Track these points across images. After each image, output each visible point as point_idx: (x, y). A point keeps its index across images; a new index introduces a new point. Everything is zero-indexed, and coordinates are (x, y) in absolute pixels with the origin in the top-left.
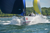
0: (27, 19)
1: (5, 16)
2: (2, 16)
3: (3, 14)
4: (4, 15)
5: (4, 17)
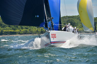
0: (54, 36)
1: (26, 31)
2: (21, 33)
3: (22, 28)
4: (24, 30)
5: (24, 34)
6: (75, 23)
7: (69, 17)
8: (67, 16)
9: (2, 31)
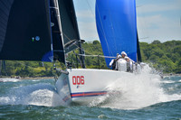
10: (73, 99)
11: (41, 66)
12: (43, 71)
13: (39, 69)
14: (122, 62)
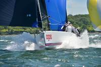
6: (87, 22)
7: (82, 16)
8: (79, 15)
9: (12, 31)
10: (47, 47)
11: (6, 29)
12: (7, 32)
13: (4, 30)
14: (70, 27)
